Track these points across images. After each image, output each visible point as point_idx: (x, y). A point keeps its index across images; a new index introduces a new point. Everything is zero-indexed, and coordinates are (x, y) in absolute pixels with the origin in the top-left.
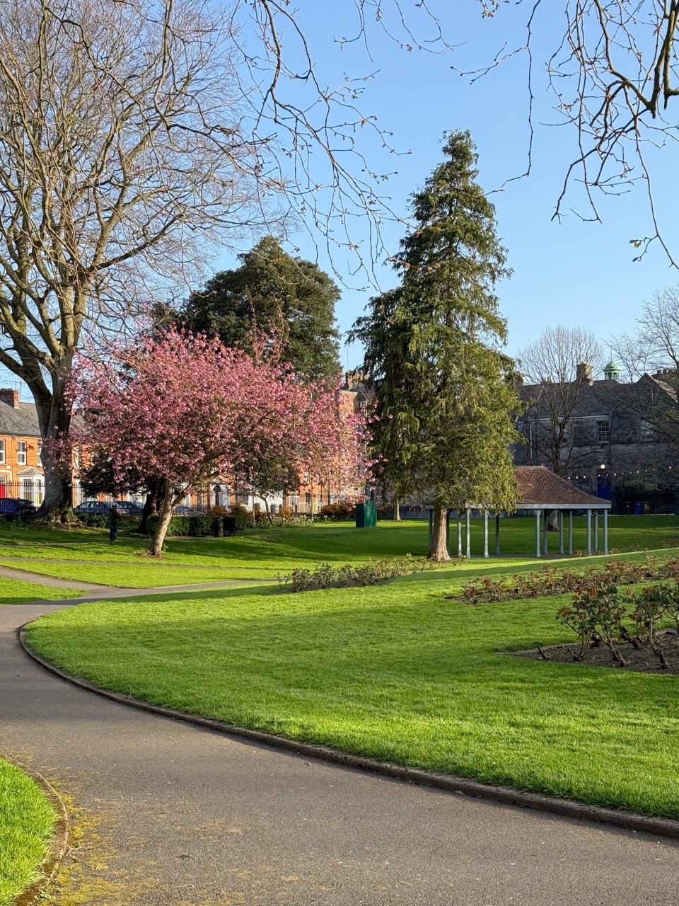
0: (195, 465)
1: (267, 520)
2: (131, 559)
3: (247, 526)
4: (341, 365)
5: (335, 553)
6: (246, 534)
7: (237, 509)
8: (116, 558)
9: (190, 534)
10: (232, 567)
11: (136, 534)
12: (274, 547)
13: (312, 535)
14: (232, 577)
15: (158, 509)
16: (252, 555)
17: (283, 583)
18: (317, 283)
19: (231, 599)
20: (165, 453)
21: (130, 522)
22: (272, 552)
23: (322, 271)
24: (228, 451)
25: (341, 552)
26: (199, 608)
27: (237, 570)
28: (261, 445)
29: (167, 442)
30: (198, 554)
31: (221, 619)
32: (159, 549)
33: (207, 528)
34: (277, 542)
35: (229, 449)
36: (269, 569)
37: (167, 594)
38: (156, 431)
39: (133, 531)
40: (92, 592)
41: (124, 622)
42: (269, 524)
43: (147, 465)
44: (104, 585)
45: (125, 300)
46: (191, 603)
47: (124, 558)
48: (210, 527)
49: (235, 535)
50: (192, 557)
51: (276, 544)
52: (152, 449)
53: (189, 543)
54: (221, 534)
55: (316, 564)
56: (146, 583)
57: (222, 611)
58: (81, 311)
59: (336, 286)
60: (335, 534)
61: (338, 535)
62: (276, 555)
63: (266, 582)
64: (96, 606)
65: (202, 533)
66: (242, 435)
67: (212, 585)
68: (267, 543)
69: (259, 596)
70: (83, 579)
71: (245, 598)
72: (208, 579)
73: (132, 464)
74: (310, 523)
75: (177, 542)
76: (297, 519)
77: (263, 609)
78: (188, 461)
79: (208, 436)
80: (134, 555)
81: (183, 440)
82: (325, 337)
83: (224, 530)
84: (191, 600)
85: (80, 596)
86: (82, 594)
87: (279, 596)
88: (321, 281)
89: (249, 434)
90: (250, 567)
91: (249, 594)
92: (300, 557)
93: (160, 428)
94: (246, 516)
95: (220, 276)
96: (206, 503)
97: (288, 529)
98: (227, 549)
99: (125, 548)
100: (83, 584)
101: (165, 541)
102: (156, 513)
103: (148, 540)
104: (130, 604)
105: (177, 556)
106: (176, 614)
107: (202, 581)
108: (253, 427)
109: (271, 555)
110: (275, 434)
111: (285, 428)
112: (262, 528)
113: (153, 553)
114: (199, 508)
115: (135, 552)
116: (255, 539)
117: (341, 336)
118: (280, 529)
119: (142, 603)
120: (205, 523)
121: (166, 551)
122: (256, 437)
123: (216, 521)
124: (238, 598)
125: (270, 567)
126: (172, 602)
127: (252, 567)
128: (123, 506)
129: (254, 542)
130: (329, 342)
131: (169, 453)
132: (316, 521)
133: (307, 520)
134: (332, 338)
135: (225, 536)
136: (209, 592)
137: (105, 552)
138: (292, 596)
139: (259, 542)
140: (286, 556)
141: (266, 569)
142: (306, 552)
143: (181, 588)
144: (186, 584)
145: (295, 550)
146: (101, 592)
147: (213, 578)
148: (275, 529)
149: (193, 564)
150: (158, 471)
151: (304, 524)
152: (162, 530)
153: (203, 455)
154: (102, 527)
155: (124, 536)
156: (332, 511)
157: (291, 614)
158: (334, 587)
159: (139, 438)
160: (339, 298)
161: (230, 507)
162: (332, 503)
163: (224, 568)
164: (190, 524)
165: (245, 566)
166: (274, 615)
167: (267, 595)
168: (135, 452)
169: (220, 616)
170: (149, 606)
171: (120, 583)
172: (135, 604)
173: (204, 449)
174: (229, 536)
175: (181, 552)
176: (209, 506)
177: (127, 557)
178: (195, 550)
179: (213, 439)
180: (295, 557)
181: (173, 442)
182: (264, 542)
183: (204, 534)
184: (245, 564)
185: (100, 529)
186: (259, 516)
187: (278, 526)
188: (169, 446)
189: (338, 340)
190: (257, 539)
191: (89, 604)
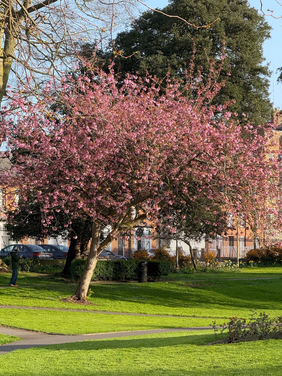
0: (121, 208)
1: (190, 265)
2: (57, 304)
3: (171, 271)
4: (271, 102)
5: (264, 301)
6: (170, 280)
7: (160, 254)
8: (42, 303)
9: (114, 279)
10: (159, 314)
11: (60, 278)
12: (200, 294)
13: (239, 282)
14: (160, 325)
15: (81, 253)
16: (178, 302)
17: (219, 332)
18: (246, 19)
19: (165, 348)
20: (93, 196)
21: (54, 266)
22: (199, 299)
23: (251, 7)
24: (156, 194)
25: (270, 300)
26: (134, 358)
27: (165, 318)
28: (189, 188)
29: (95, 185)
30: (123, 300)
31: (160, 369)
32: (84, 294)
33: (131, 272)
34: (203, 288)
35: (156, 191)
36: (197, 317)
37: (98, 342)
38: (85, 174)
39: (56, 275)
40: (23, 338)
41: (61, 370)
42: (193, 270)
43: (74, 207)
44: (33, 331)
45: (54, 42)
46: (124, 352)
47: (50, 304)
48: (135, 271)
49: (158, 281)
50: (117, 303)
51: (202, 290)
52: (80, 192)
53: (113, 288)
54: (145, 279)
55: (251, 313)
56: (74, 329)
57: (158, 361)
58: (11, 54)
59: (266, 23)
60: (263, 281)
61: (265, 282)
62: (203, 302)
63: (197, 331)
64: (29, 352)
65: (126, 278)
66: (170, 178)
67: (140, 333)
68: (193, 289)
69: (195, 346)
70: (12, 324)
71: (180, 348)
72: (136, 326)
73: (59, 207)
74: (236, 268)
75: (102, 287)
76: (221, 264)
77: (202, 360)
78: (115, 203)
79: (136, 179)
80: (60, 300)
81: (110, 182)
82: (254, 75)
83: (148, 275)
84: (124, 349)
85: (11, 342)
86: (13, 339)
87: (215, 347)
88: (250, 17)
89: (177, 176)
90: (177, 314)
91: (183, 344)
92: (228, 304)
93: (88, 171)
94: (170, 260)
95: (147, 16)
96: (127, 247)
97: (213, 275)
98: (151, 295)
99: (51, 293)
100: (12, 330)
101: (90, 287)
102: (79, 257)
103: (72, 284)
104: (63, 351)
105: (102, 301)
106: (112, 363)
107: (131, 328)
108: (182, 169)
109: (197, 301)
110: (204, 176)
111: (215, 170)
112: (185, 273)
113: (79, 298)
114: (120, 252)
115: (60, 297)
116: (180, 285)
117: (270, 73)
118: (204, 274)
119: (76, 351)
120: (129, 268)
121: (91, 296)
122: (185, 179)
123: (140, 265)
124: (173, 348)
125: (197, 315)
126: (105, 350)
127: (179, 314)
128: (47, 249)
129: (179, 288)
130: (259, 79)
131: (96, 196)
132: (241, 266)
133: (232, 265)
134: (262, 76)
135: (149, 281)
136: (140, 340)
137: (31, 297)
138: (229, 346)
139: (184, 288)
140: (213, 303)
141: (194, 316)
142: (233, 299)
143: (110, 336)
144: (114, 331)
145: (222, 296)
146: (32, 338)
147: (140, 326)
148: (199, 274)
149: (119, 311)
150: (84, 213)
151: (229, 269)
152: (88, 274)
153: (131, 197)
154: (26, 271)
155: (48, 280)
156: (258, 256)
157: (233, 367)
158: (273, 338)
159: (67, 180)
160: (269, 36)
161: (151, 251)
162: (258, 247)
163: (150, 315)
164: (114, 269)
165: (172, 313)
166: (214, 367)
167: (203, 345)
168: (63, 195)
169: (158, 367)
170: (83, 354)
171: (49, 329)
172: (68, 351)
173: (131, 192)
174: (153, 281)
175: (105, 297)
176: (130, 249)
177: (53, 302)
178: (120, 295)
179: (141, 182)
180: (222, 304)
181: (100, 184)
182: (189, 288)
183: (127, 279)
184: (171, 311)
185: (24, 273)
186: (183, 260)
187: (202, 271)
188: (96, 189)
189: (267, 78)
190: (182, 285)
191: (23, 351)
